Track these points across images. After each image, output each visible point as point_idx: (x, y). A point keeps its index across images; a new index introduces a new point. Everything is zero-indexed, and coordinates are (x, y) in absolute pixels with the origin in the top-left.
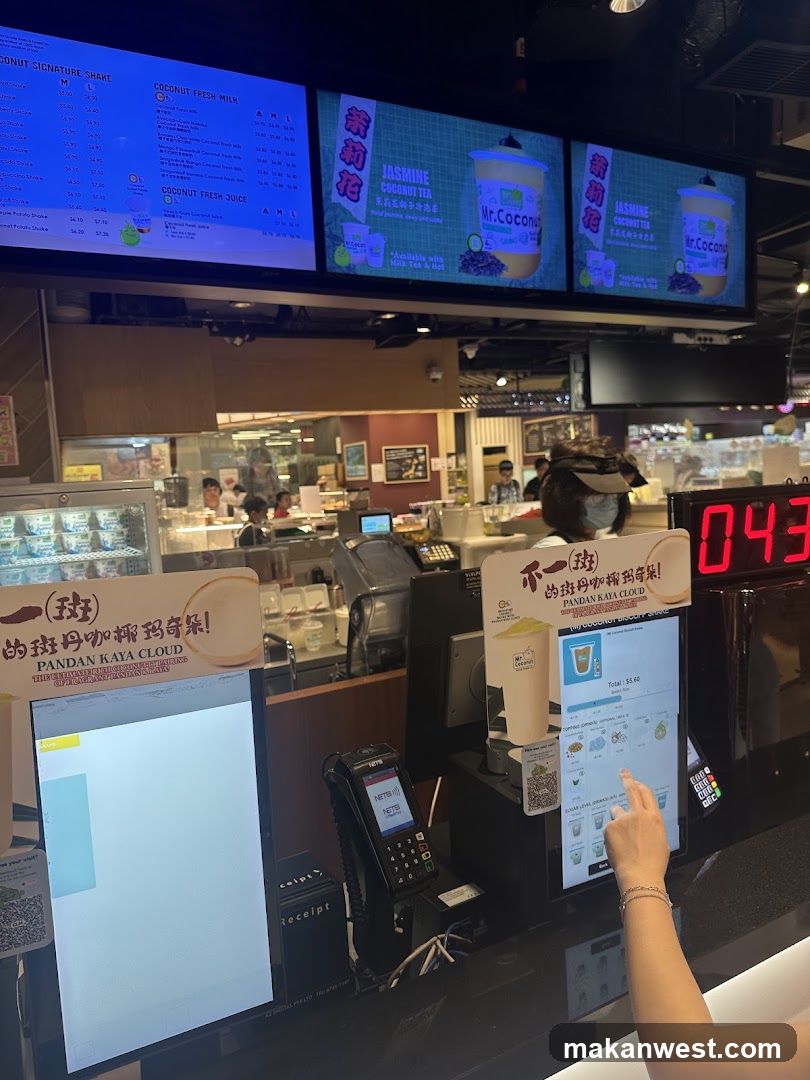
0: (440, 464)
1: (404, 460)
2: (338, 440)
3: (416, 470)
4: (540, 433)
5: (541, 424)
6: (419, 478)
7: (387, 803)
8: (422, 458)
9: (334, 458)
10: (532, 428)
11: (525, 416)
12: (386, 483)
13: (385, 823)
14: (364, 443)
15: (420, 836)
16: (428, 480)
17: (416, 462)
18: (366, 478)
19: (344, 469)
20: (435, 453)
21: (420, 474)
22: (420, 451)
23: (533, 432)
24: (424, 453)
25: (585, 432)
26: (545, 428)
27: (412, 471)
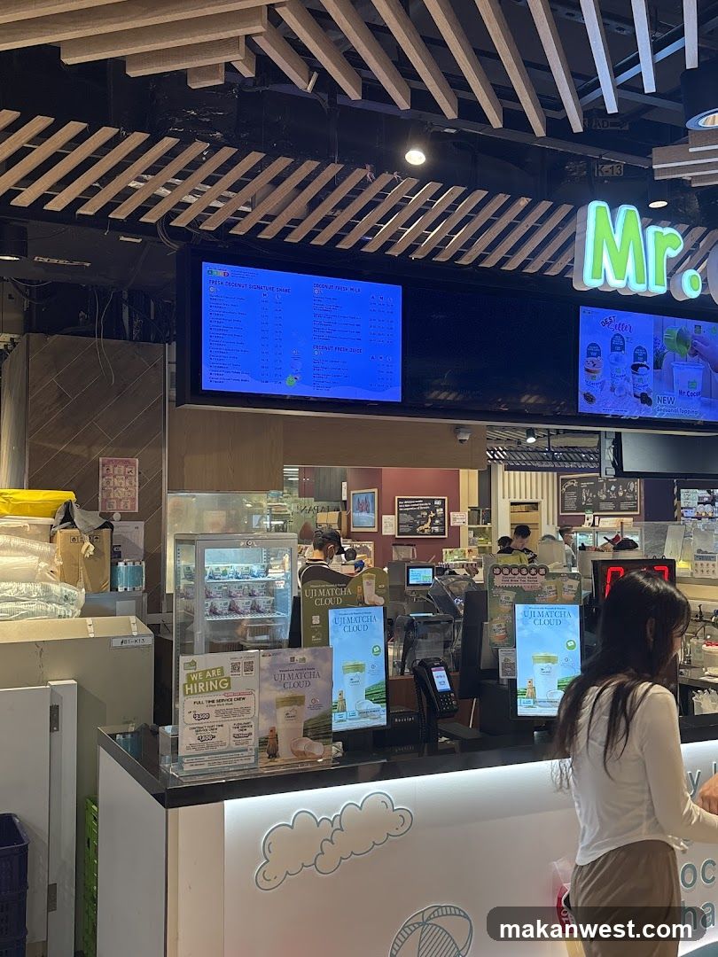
0: (460, 518)
1: (419, 512)
2: (344, 484)
3: (431, 525)
4: (579, 490)
5: (579, 480)
6: (434, 533)
7: (440, 679)
8: (439, 511)
9: (339, 504)
10: (570, 483)
11: (560, 471)
12: (397, 536)
13: (439, 688)
14: (376, 490)
15: (452, 694)
16: (446, 536)
17: (433, 515)
18: (375, 530)
19: (349, 517)
20: (456, 507)
21: (437, 529)
22: (438, 503)
23: (571, 489)
24: (443, 506)
25: (630, 493)
26: (584, 485)
27: (427, 525)
